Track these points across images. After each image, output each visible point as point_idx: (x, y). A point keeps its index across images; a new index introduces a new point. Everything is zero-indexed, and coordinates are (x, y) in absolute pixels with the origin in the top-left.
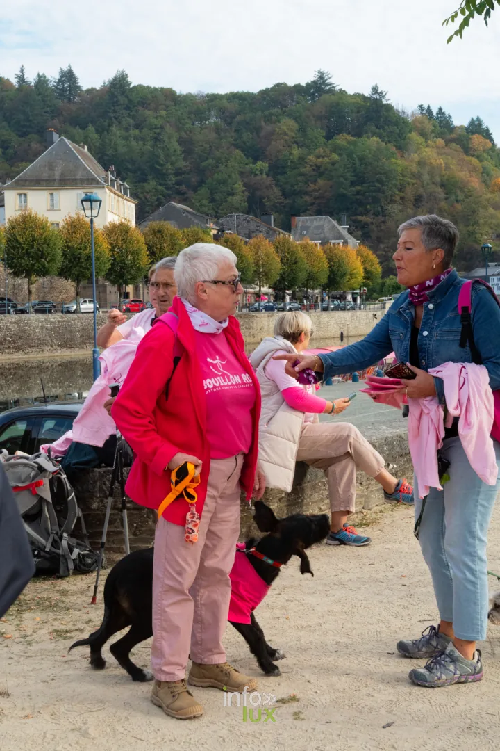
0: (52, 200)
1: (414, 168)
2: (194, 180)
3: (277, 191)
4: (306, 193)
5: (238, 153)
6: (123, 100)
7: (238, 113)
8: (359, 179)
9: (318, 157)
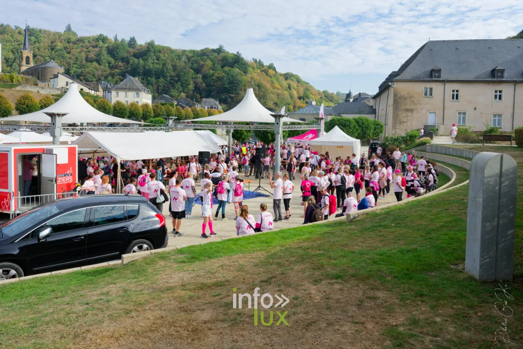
0: (126, 94)
1: (249, 79)
2: (176, 79)
3: (204, 85)
4: (214, 86)
5: (192, 71)
6: (152, 50)
7: (192, 57)
8: (231, 83)
9: (218, 74)
